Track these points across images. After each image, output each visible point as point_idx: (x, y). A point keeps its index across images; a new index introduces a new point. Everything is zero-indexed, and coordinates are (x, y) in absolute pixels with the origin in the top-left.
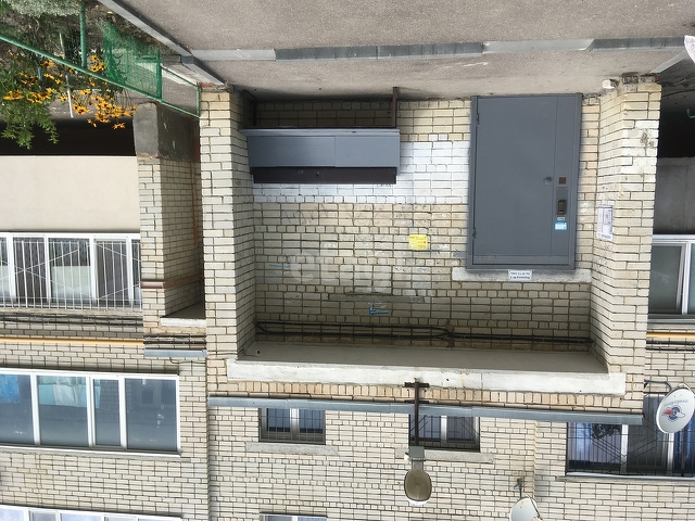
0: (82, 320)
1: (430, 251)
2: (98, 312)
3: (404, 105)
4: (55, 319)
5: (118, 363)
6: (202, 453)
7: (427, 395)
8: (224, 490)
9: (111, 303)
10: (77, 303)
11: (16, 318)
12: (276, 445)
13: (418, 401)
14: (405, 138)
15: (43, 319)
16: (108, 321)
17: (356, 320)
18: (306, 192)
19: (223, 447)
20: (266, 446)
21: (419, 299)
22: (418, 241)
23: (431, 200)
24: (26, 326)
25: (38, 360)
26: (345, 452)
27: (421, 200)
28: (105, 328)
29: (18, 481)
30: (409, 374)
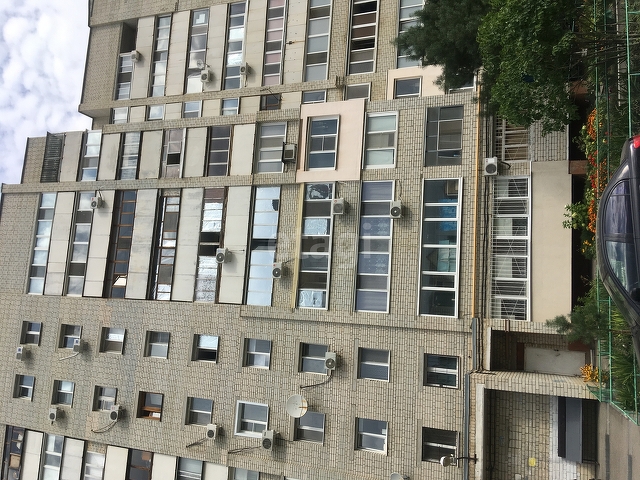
0: (485, 273)
1: (528, 466)
2: (489, 281)
3: (593, 467)
4: (485, 260)
5: (463, 289)
6: (419, 326)
7: (472, 463)
8: (401, 334)
9: (493, 288)
10: (493, 272)
11: (486, 240)
12: (422, 361)
13: (469, 459)
14: (577, 463)
15: (485, 254)
16: (484, 286)
17: (497, 430)
18: (555, 417)
19: (422, 336)
20: (422, 356)
21: (507, 459)
22: (533, 462)
23: (551, 469)
24: (481, 245)
25: (464, 250)
26: (420, 395)
27: (551, 465)
28: (481, 284)
29: (405, 235)
30: (480, 456)
